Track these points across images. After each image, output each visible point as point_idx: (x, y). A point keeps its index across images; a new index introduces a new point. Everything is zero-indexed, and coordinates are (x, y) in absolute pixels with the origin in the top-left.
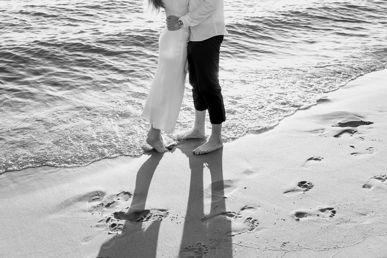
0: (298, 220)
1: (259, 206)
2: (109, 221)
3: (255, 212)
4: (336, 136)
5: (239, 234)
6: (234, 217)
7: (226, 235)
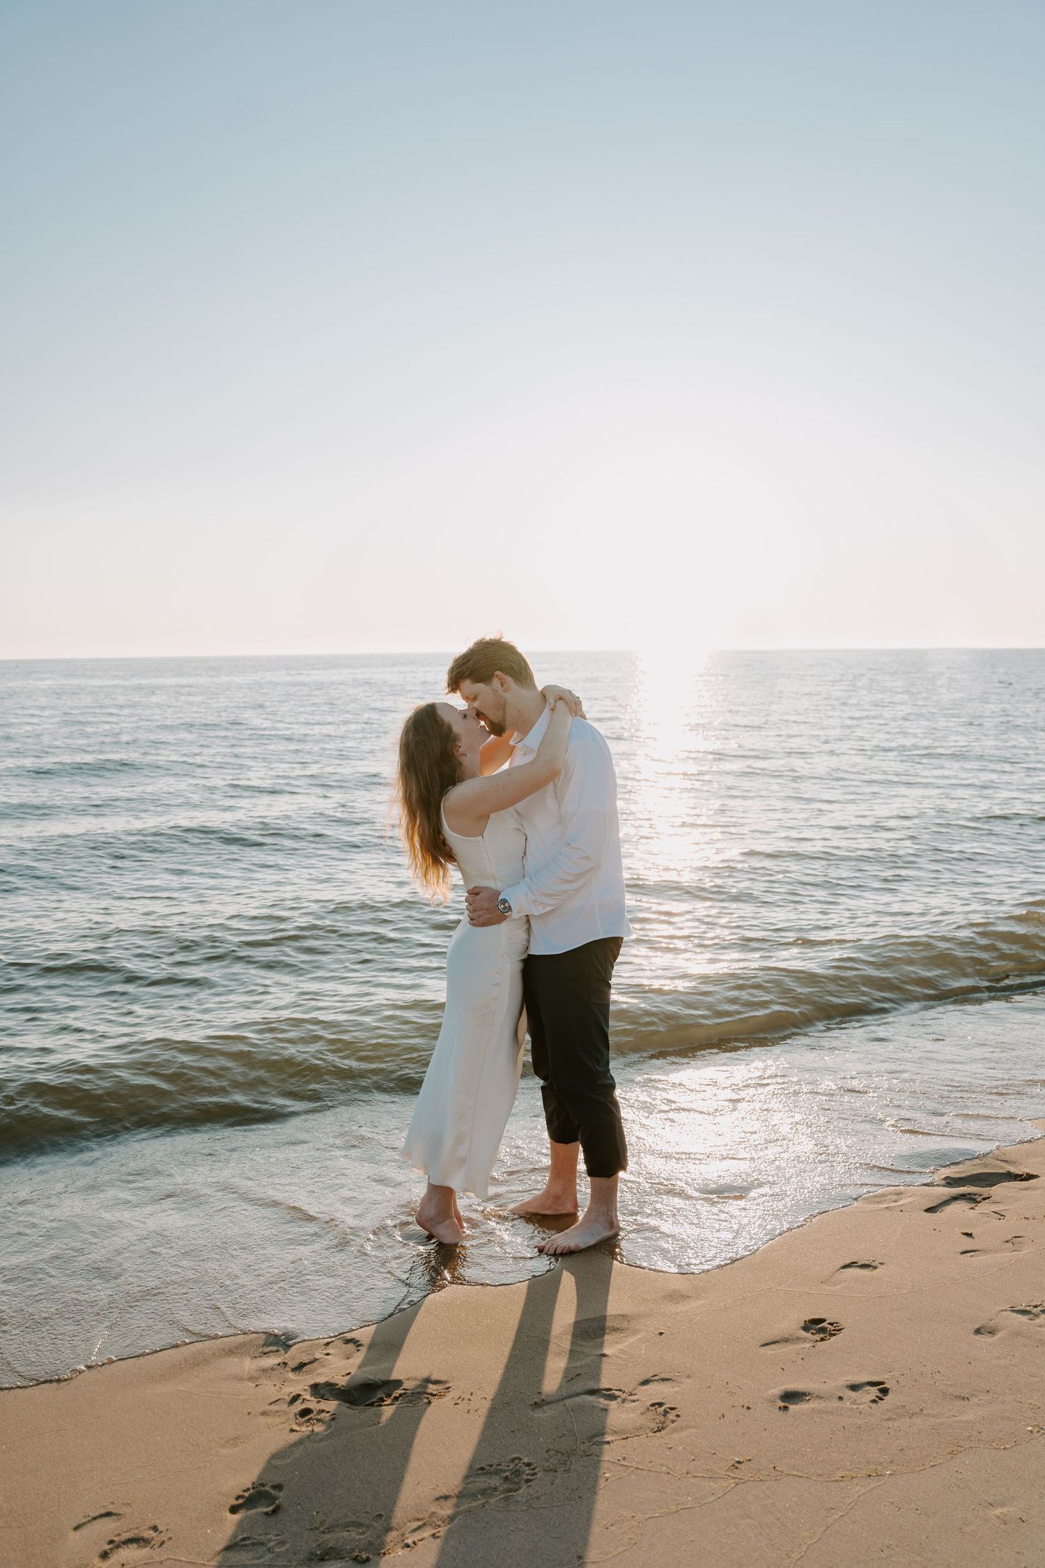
0: (786, 1408)
1: (688, 1377)
2: (296, 1403)
3: (676, 1389)
4: (929, 1210)
5: (624, 1439)
6: (619, 1400)
7: (589, 1442)
